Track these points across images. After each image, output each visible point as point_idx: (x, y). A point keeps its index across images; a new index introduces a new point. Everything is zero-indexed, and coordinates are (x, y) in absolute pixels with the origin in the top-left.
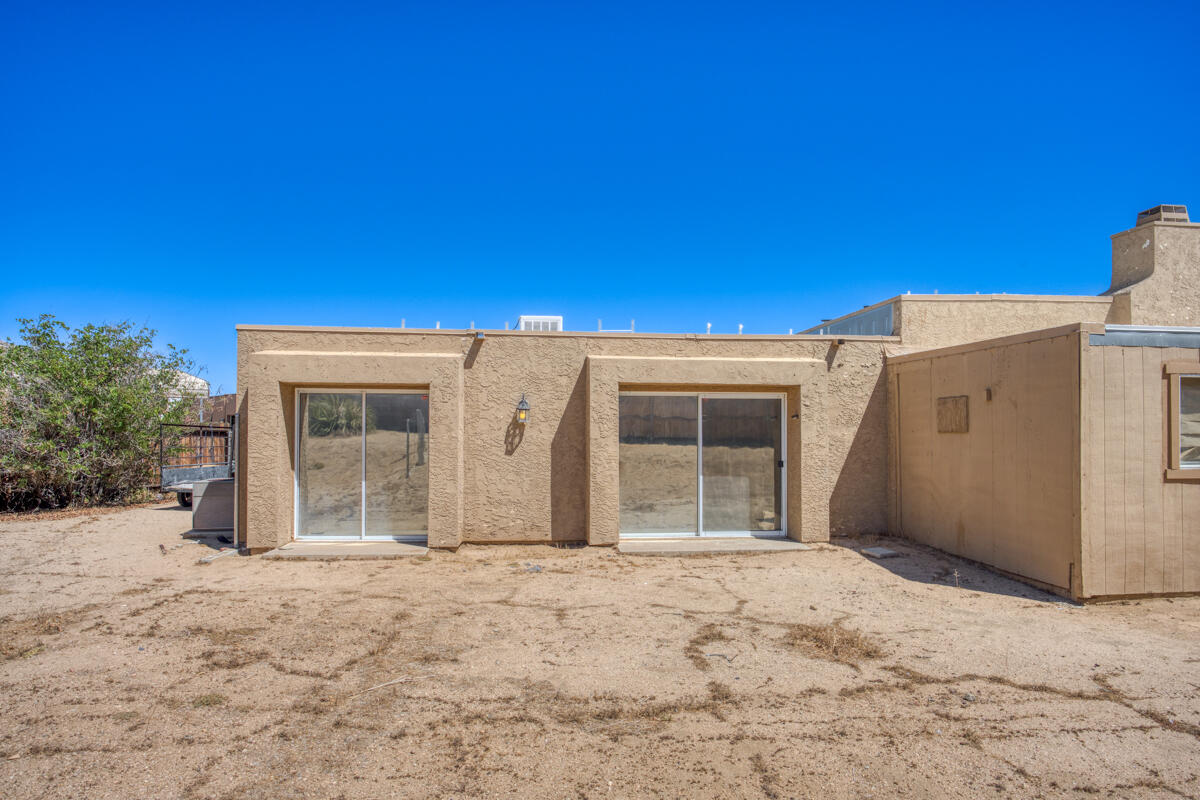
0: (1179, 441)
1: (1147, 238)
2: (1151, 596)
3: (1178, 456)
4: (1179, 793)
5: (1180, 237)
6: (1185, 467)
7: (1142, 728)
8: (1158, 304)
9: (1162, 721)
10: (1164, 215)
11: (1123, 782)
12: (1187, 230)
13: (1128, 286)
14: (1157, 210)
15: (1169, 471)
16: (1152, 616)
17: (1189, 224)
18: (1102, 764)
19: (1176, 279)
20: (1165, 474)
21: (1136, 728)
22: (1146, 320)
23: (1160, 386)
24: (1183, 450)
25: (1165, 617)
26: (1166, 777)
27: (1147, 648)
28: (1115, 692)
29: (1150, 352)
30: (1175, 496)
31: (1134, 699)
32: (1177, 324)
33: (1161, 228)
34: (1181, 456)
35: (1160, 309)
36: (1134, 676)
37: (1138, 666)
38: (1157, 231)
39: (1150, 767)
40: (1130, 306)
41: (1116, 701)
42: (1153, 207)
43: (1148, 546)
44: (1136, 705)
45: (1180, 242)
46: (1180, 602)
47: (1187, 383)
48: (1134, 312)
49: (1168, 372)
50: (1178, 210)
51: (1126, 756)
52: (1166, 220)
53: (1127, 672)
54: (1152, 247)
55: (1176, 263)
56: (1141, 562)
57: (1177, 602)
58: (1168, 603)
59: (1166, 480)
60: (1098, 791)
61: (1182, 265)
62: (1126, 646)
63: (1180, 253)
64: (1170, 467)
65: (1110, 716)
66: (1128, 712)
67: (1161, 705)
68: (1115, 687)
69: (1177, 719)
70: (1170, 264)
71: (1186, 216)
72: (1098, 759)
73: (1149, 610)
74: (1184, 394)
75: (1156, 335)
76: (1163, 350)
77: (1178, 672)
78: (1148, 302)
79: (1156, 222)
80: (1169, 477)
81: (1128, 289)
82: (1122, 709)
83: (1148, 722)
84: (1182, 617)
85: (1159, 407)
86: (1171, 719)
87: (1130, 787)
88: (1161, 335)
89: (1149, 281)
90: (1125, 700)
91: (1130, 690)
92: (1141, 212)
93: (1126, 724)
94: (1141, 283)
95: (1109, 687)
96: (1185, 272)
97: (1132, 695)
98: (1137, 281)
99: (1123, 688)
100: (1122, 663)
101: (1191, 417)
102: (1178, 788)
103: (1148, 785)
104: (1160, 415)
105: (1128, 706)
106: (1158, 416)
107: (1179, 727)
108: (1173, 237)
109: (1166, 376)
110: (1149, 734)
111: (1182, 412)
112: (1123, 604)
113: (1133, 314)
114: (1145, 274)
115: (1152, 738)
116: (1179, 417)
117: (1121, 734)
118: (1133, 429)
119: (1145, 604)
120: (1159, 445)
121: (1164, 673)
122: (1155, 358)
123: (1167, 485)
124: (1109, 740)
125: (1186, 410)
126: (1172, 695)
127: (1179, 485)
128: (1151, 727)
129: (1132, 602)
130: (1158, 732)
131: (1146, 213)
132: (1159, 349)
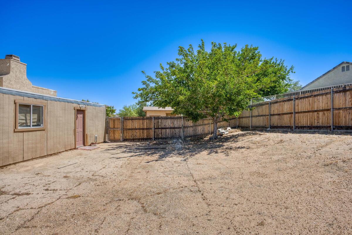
0: (18, 121)
1: (8, 63)
2: (10, 164)
3: (18, 125)
4: (25, 209)
5: (17, 65)
6: (20, 128)
7: (13, 198)
8: (11, 82)
9: (18, 194)
10: (13, 58)
11: (11, 213)
12: (20, 64)
13: (2, 75)
14: (11, 56)
15: (15, 129)
16: (11, 170)
17: (20, 62)
18: (4, 211)
19: (16, 76)
20: (14, 130)
21: (12, 199)
22: (7, 87)
23: (13, 106)
24: (19, 123)
25: (15, 169)
26: (21, 207)
27: (11, 178)
28: (4, 192)
29: (11, 96)
30: (17, 136)
31: (10, 192)
32: (16, 89)
33: (12, 61)
34: (19, 125)
35: (11, 84)
36: (9, 186)
37: (9, 184)
38: (11, 62)
39: (17, 206)
40: (3, 81)
41: (5, 194)
42: (11, 54)
43: (9, 151)
44: (10, 193)
45: (17, 67)
46: (18, 165)
47: (20, 105)
48: (4, 84)
49: (16, 102)
50: (17, 57)
51: (10, 206)
52: (14, 59)
53: (6, 186)
54: (10, 65)
55: (16, 72)
56: (8, 156)
57: (17, 165)
58: (15, 166)
59: (15, 132)
60: (4, 218)
61: (18, 73)
62: (5, 179)
63: (17, 69)
64: (16, 128)
65: (4, 198)
66: (8, 196)
67: (17, 191)
68: (4, 191)
69: (22, 193)
70: (14, 72)
71: (19, 60)
72: (2, 210)
73: (10, 169)
74: (20, 109)
75: (12, 92)
76: (15, 96)
77: (20, 182)
78: (8, 81)
79: (11, 59)
80: (15, 131)
81: (2, 76)
82: (7, 196)
83: (14, 196)
84: (19, 168)
85: (13, 111)
86: (20, 193)
87: (13, 213)
88: (14, 92)
89: (8, 75)
90: (7, 193)
91: (8, 190)
92: (7, 55)
93: (9, 199)
94: (6, 75)
95: (2, 191)
96: (19, 75)
97: (9, 191)
98: (5, 75)
99: (6, 190)
100: (4, 184)
101: (21, 114)
102: (24, 208)
103: (17, 211)
104: (13, 114)
105: (8, 194)
106: (12, 114)
107: (23, 194)
108: (16, 65)
109: (15, 103)
110: (15, 199)
111: (19, 113)
112: (2, 168)
113: (3, 84)
114: (7, 73)
115: (16, 199)
116: (18, 115)
117: (8, 202)
118: (6, 118)
119: (9, 167)
120: (13, 122)
121: (17, 183)
122: (12, 98)
123: (15, 133)
124: (5, 205)
125: (20, 113)
126: (19, 188)
127: (18, 133)
128: (15, 197)
129: (5, 168)
130: (17, 197)
131: (8, 56)
132: (13, 96)
